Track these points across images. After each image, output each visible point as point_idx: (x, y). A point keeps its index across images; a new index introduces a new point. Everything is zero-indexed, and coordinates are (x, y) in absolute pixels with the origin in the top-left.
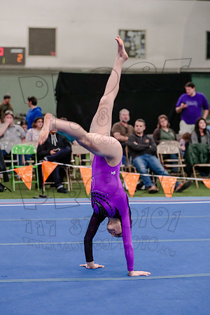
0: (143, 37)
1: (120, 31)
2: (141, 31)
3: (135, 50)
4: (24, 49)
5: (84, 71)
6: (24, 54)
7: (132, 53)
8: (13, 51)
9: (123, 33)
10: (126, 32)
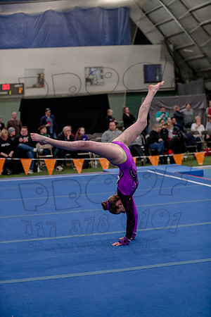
0: (102, 71)
1: (86, 68)
2: (100, 67)
3: (97, 80)
4: (23, 84)
5: (64, 96)
6: (23, 87)
7: (95, 82)
8: (16, 86)
9: (88, 69)
10: (90, 68)
